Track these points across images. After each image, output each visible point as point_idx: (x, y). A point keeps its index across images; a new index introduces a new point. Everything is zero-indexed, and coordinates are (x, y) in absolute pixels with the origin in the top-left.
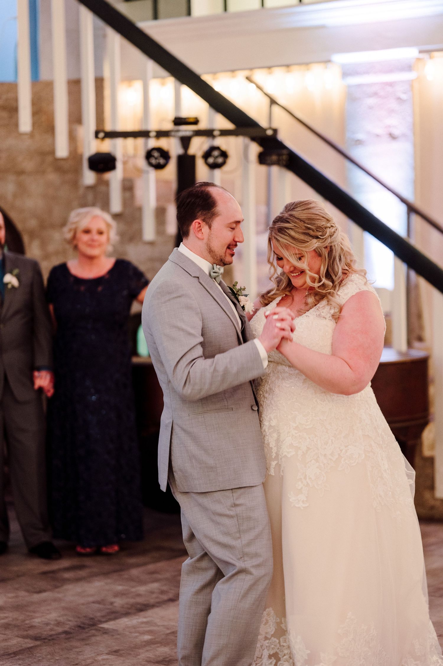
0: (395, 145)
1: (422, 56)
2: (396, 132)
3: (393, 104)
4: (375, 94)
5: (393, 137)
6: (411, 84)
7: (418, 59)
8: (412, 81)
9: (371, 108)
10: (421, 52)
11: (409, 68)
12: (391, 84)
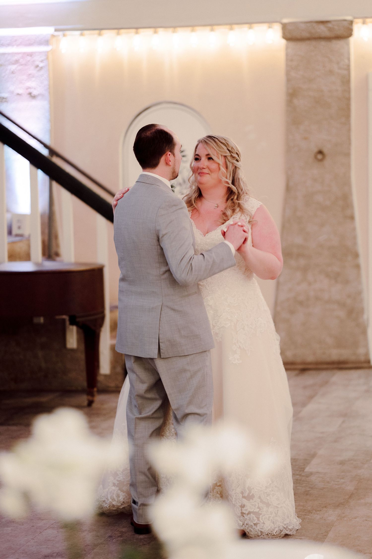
0: (34, 103)
1: (56, 33)
2: (35, 92)
3: (32, 71)
4: (17, 62)
5: (32, 96)
6: (47, 54)
7: (53, 36)
8: (48, 52)
9: (13, 73)
10: (56, 30)
11: (46, 42)
12: (31, 54)
